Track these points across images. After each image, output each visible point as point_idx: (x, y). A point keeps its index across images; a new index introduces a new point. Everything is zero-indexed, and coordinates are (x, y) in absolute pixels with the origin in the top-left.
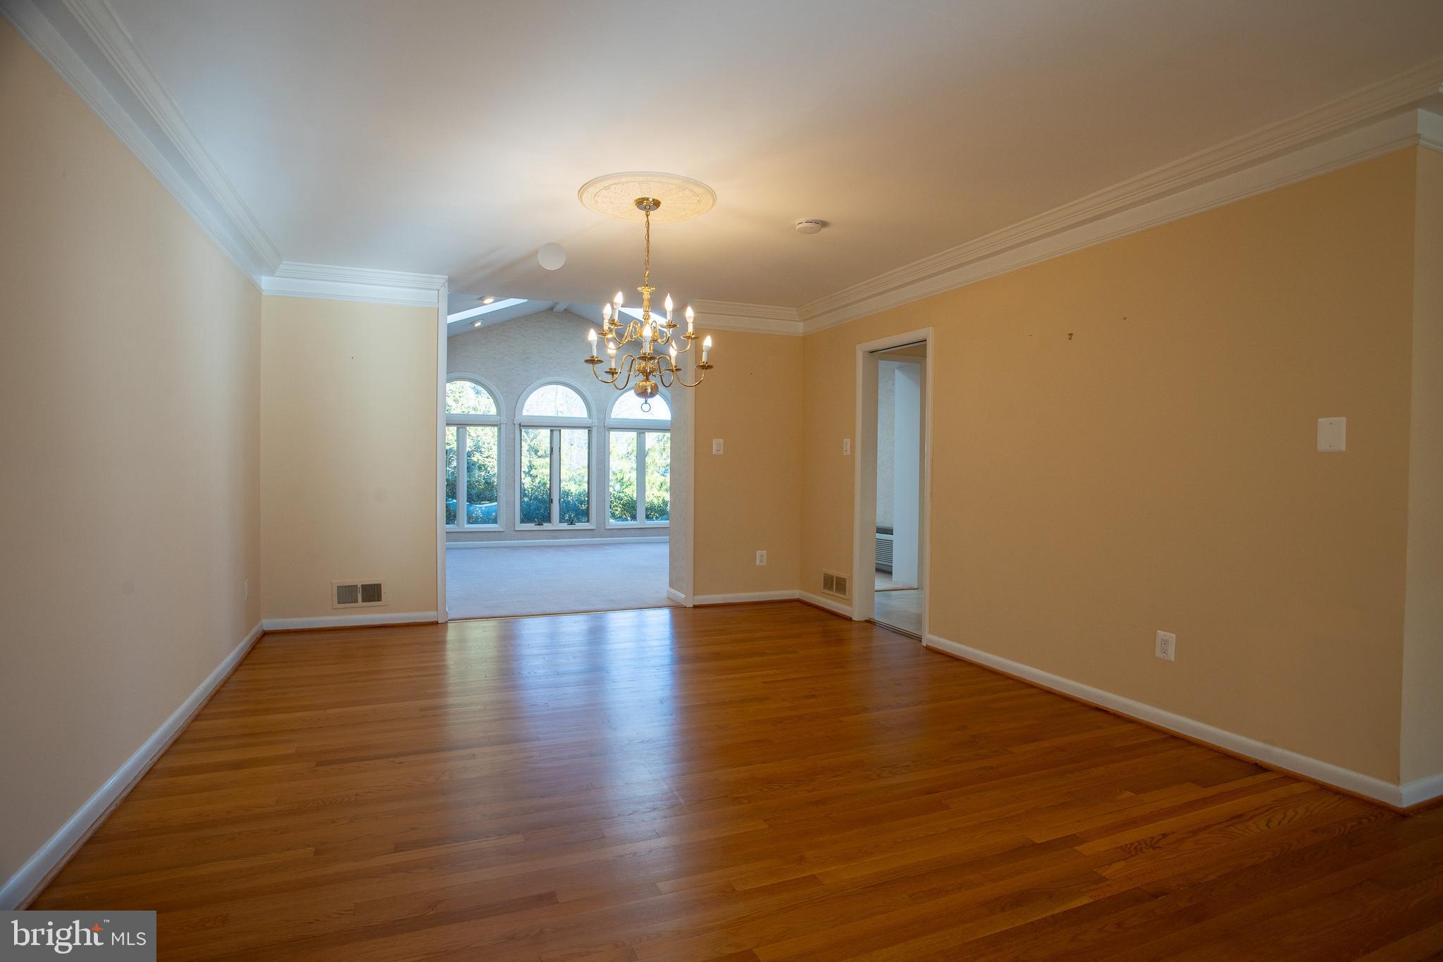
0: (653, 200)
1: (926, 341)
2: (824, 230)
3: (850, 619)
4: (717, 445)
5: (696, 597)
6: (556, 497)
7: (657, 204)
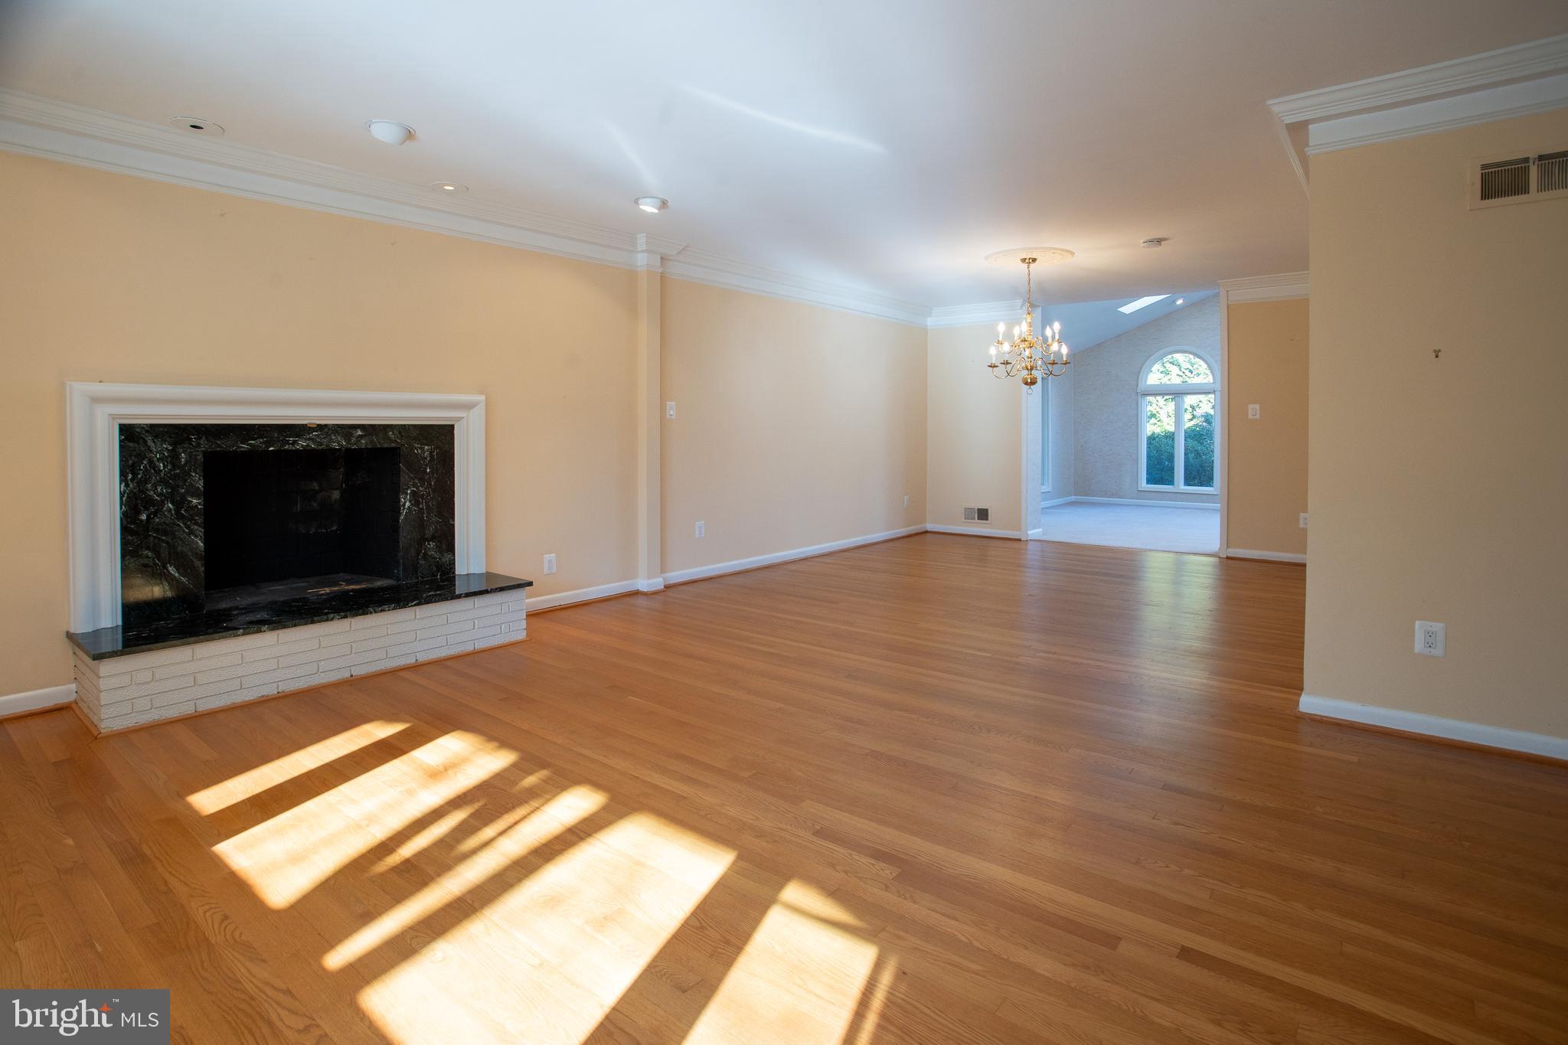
0: (1030, 258)
4: (1254, 410)
5: (1229, 550)
7: (1033, 259)
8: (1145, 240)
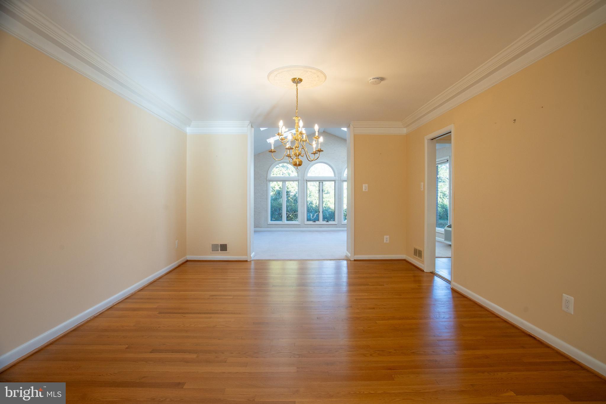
0: (299, 78)
1: (451, 132)
2: (382, 82)
3: (423, 271)
4: (365, 187)
5: (355, 256)
6: (321, 210)
7: (301, 80)
8: (375, 77)
